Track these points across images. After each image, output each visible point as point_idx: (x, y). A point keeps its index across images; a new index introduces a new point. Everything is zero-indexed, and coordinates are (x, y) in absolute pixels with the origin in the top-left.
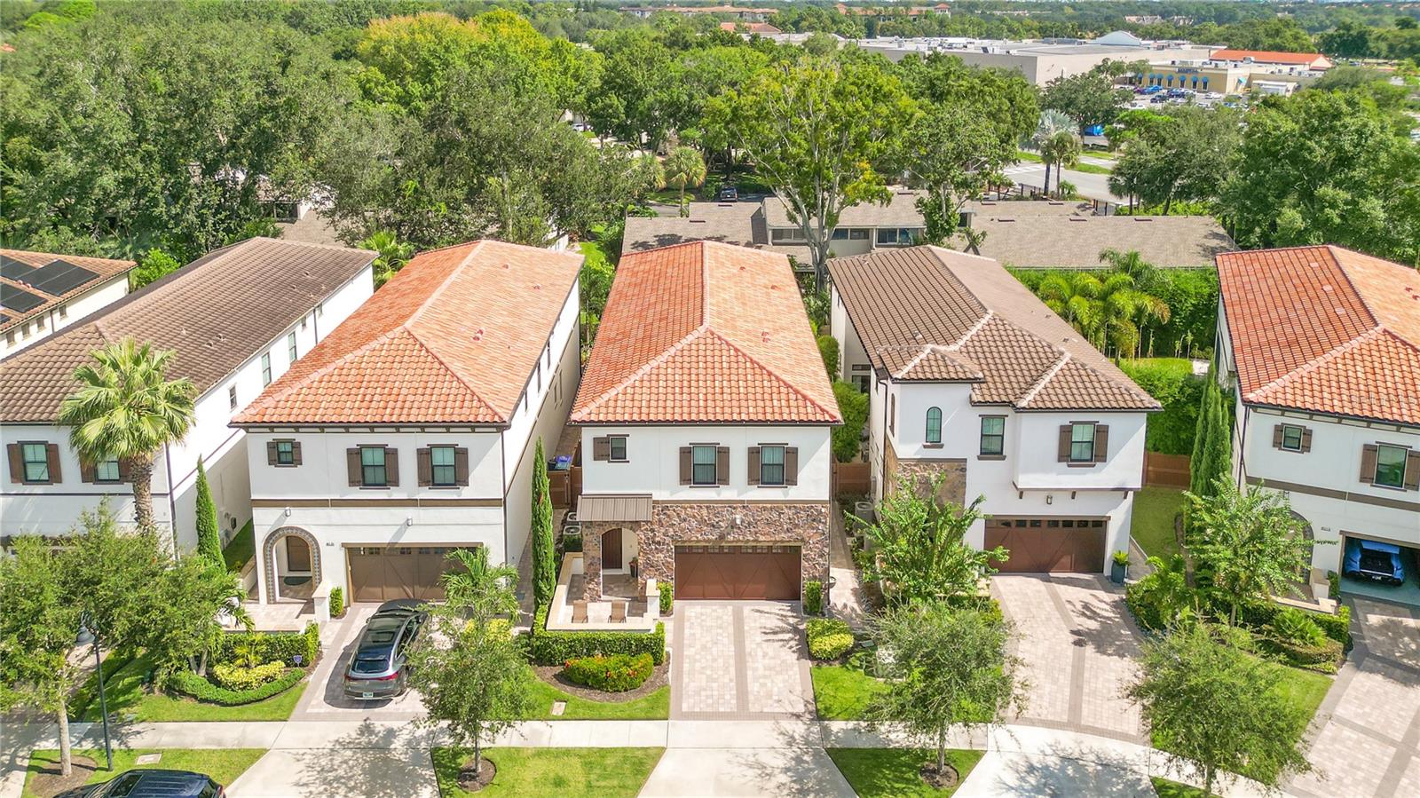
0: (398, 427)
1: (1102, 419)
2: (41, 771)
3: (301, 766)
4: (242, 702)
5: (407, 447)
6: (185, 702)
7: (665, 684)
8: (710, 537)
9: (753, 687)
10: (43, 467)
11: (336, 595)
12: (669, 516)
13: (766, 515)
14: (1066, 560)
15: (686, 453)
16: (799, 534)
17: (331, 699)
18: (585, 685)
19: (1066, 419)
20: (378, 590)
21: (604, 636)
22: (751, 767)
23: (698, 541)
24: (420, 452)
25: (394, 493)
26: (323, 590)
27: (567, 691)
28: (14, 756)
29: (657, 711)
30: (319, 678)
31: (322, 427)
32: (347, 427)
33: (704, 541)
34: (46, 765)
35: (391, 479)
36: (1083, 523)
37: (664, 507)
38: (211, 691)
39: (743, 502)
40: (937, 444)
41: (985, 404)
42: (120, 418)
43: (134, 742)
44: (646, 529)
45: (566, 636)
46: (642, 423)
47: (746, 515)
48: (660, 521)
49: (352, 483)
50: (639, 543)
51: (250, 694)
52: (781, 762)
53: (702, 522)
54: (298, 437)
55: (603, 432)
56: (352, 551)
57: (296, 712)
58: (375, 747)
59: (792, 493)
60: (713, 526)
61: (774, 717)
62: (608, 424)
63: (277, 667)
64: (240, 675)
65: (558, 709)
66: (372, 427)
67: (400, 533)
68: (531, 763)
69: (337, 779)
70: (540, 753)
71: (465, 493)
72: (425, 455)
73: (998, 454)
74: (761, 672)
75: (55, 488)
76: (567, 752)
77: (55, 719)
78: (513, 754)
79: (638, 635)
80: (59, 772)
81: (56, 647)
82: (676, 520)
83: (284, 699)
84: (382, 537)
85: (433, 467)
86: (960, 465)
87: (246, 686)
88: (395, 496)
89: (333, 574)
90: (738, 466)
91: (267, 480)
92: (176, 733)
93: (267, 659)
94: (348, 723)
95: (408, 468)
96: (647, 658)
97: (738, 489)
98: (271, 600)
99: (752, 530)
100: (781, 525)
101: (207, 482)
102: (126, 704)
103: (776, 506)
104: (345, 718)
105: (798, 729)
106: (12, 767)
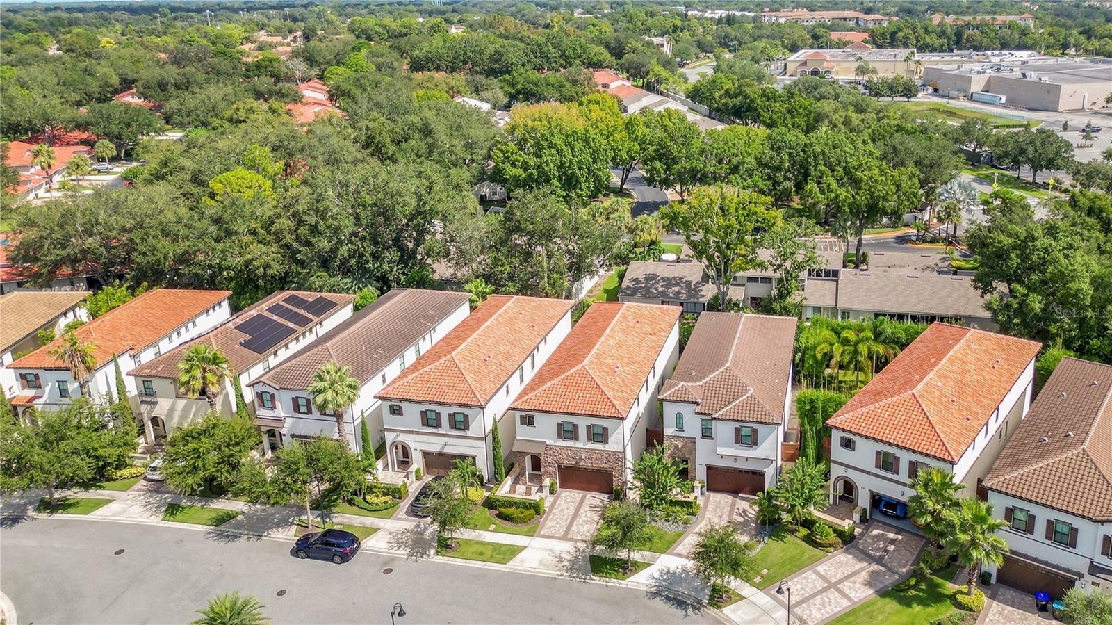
0: (440, 404)
1: (755, 426)
2: (302, 526)
3: (391, 536)
4: (375, 510)
5: (445, 412)
6: (355, 508)
7: (539, 522)
8: (572, 462)
9: (574, 528)
10: (305, 408)
11: (418, 471)
12: (554, 452)
13: (596, 455)
14: (747, 489)
15: (559, 425)
16: (611, 465)
17: (407, 513)
18: (505, 519)
19: (738, 425)
20: (436, 470)
21: (517, 500)
22: (556, 557)
23: (568, 464)
24: (449, 415)
26: (413, 468)
27: (498, 521)
28: (293, 520)
29: (531, 533)
30: (406, 504)
31: (410, 401)
32: (420, 402)
33: (570, 464)
34: (303, 524)
35: (439, 425)
36: (754, 473)
37: (552, 448)
38: (364, 505)
39: (585, 449)
40: (682, 430)
41: (701, 414)
42: (329, 395)
43: (335, 520)
44: (544, 457)
45: (501, 499)
46: (539, 411)
47: (587, 455)
48: (550, 454)
49: (423, 425)
50: (542, 462)
51: (377, 508)
52: (569, 557)
53: (568, 456)
54: (401, 404)
55: (524, 413)
56: (426, 454)
57: (394, 515)
58: (419, 533)
59: (607, 447)
60: (573, 458)
61: (576, 541)
62: (525, 410)
63: (389, 498)
64: (375, 500)
65: (493, 527)
66: (430, 403)
67: (443, 448)
68: (473, 546)
69: (402, 542)
70: (479, 543)
71: (469, 433)
72: (451, 416)
73: (711, 437)
74: (581, 522)
75: (310, 416)
76: (489, 543)
77: (306, 509)
78: (468, 542)
79: (529, 502)
80: (307, 527)
81: (305, 483)
82: (557, 454)
83: (390, 511)
84: (436, 448)
85: (455, 421)
86: (693, 440)
87: (377, 504)
88: (440, 432)
89: (417, 463)
90: (582, 433)
91: (390, 421)
92: (349, 518)
93: (385, 494)
94: (411, 523)
95: (445, 421)
96: (532, 511)
97: (582, 443)
98: (394, 470)
99: (590, 461)
100: (603, 460)
101: (366, 420)
102: (334, 506)
103: (600, 452)
104: (410, 521)
105: (582, 546)
106: (292, 523)
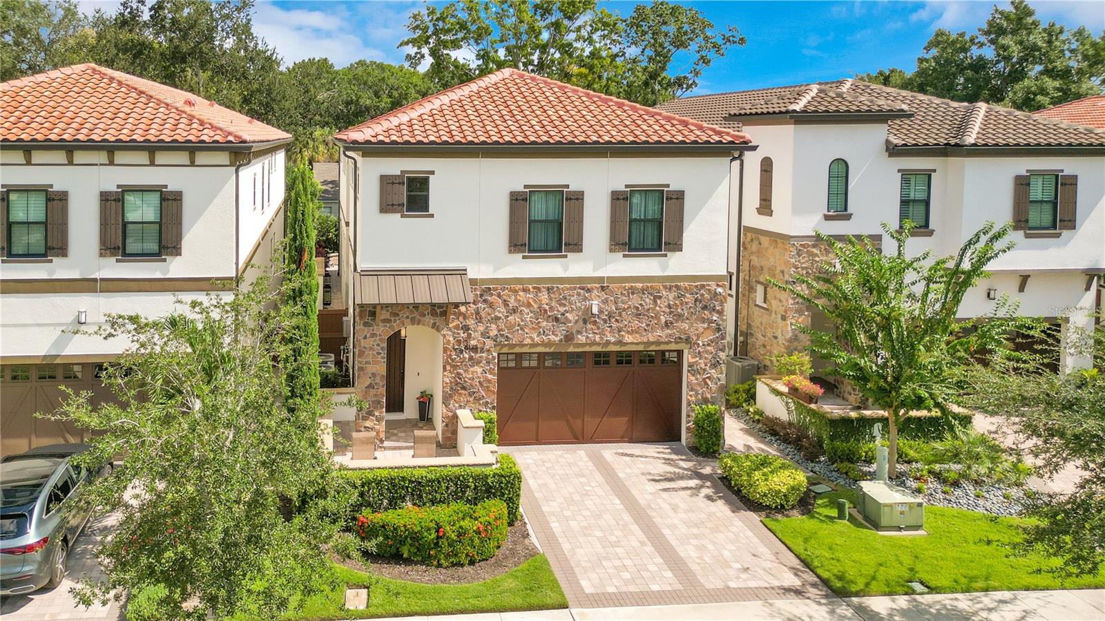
1: (1068, 166)
5: (85, 189)
8: (552, 337)
9: (687, 552)
12: (491, 305)
13: (635, 300)
15: (518, 200)
16: (683, 331)
19: (1023, 165)
23: (534, 345)
24: (105, 197)
25: (59, 269)
27: (364, 570)
33: (543, 344)
35: (55, 245)
37: (485, 289)
39: (601, 279)
40: (842, 215)
41: (907, 151)
44: (457, 327)
46: (457, 146)
47: (605, 302)
48: (477, 313)
50: (445, 350)
55: (396, 168)
60: (557, 320)
65: (356, 599)
66: (29, 151)
67: (65, 339)
71: (175, 268)
72: (112, 202)
73: (923, 229)
74: (684, 530)
82: (501, 311)
84: (34, 345)
85: (125, 224)
88: (61, 275)
90: (596, 222)
95: (83, 225)
96: (498, 505)
97: (594, 259)
99: (615, 325)
100: (657, 317)
103: (649, 287)
